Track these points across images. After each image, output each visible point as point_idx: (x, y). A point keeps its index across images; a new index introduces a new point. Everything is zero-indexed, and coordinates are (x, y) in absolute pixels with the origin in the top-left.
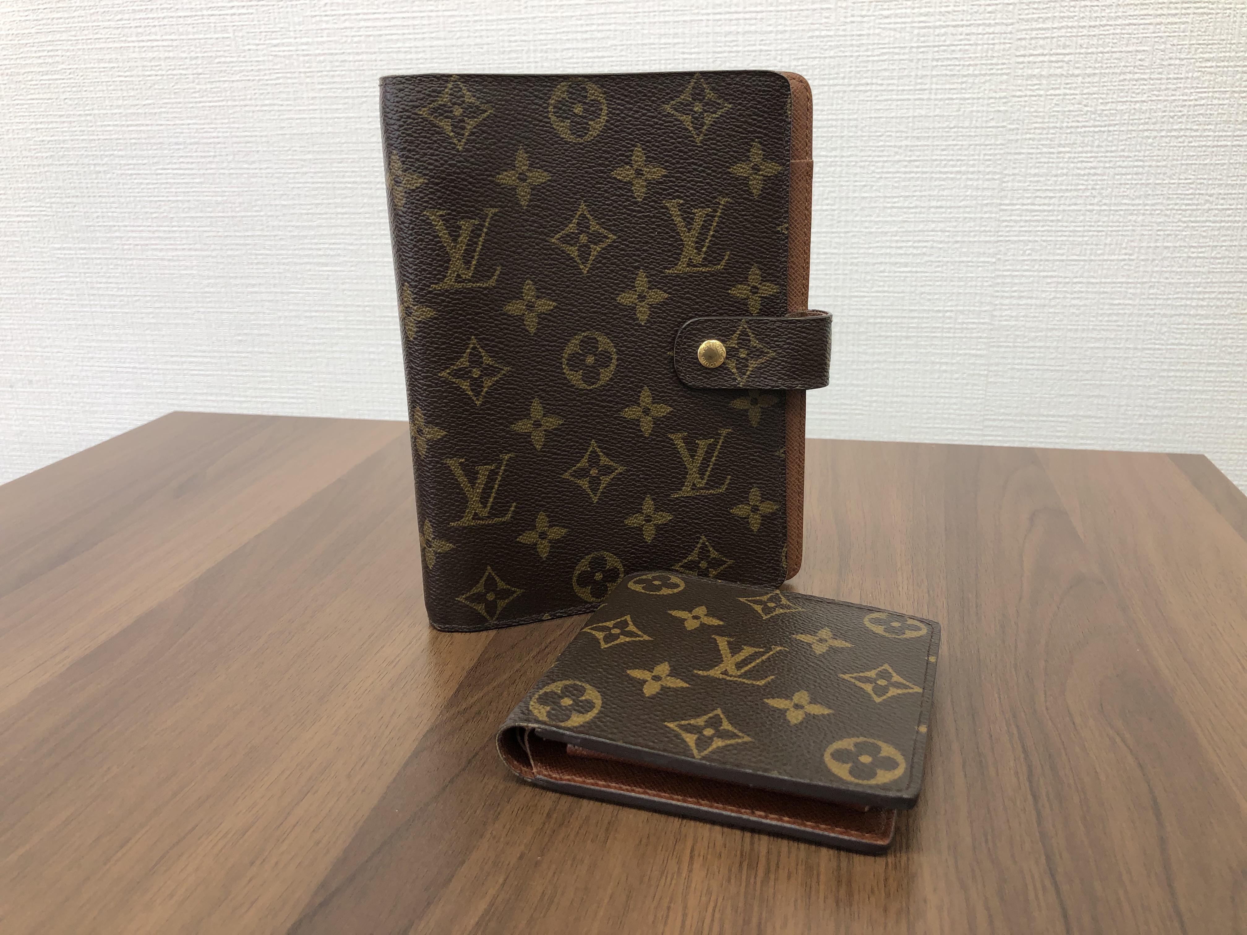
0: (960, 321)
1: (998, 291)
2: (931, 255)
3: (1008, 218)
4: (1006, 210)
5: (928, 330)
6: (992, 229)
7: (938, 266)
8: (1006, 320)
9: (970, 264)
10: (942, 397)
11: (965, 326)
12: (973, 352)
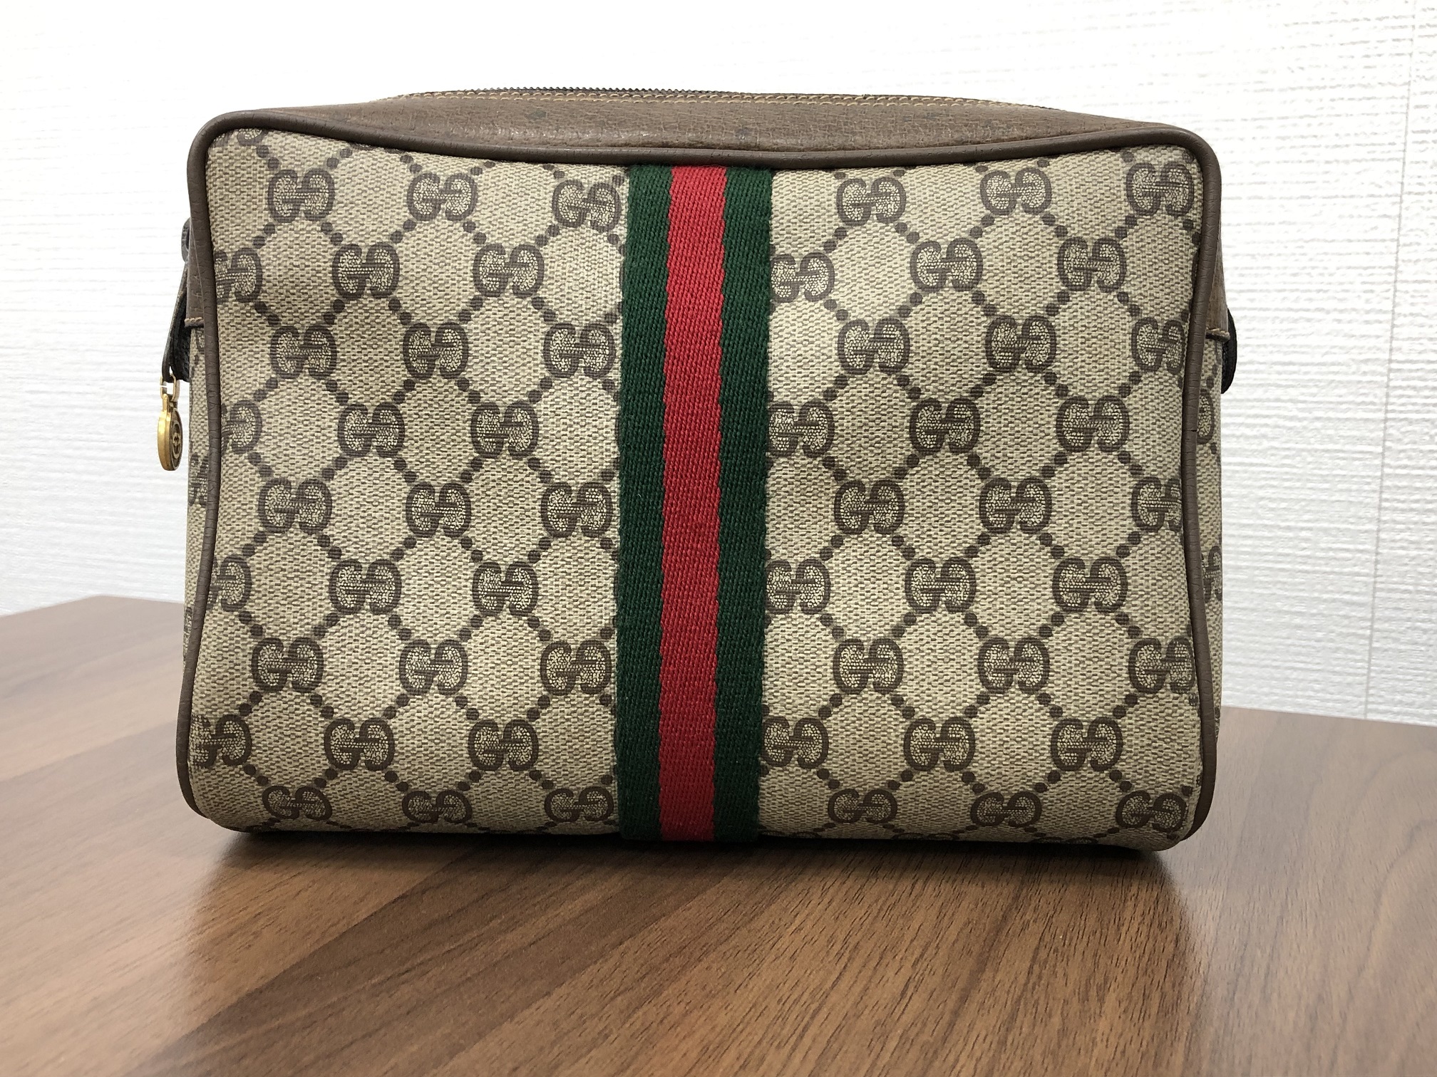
0: (1323, 545)
1: (1387, 500)
2: (1273, 439)
3: (1404, 384)
4: (1399, 370)
5: (1271, 557)
6: (1376, 400)
7: (1286, 457)
8: (1403, 548)
9: (1341, 455)
10: (1295, 669)
11: (1331, 554)
12: (1347, 597)
